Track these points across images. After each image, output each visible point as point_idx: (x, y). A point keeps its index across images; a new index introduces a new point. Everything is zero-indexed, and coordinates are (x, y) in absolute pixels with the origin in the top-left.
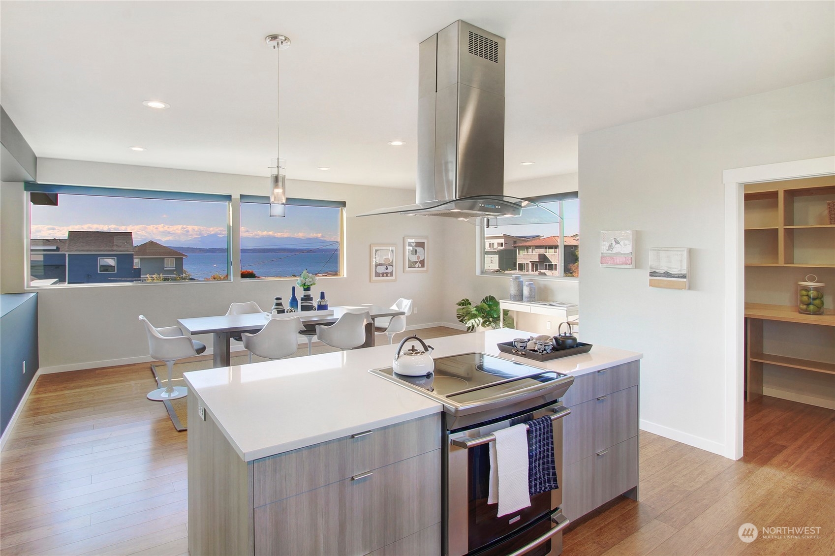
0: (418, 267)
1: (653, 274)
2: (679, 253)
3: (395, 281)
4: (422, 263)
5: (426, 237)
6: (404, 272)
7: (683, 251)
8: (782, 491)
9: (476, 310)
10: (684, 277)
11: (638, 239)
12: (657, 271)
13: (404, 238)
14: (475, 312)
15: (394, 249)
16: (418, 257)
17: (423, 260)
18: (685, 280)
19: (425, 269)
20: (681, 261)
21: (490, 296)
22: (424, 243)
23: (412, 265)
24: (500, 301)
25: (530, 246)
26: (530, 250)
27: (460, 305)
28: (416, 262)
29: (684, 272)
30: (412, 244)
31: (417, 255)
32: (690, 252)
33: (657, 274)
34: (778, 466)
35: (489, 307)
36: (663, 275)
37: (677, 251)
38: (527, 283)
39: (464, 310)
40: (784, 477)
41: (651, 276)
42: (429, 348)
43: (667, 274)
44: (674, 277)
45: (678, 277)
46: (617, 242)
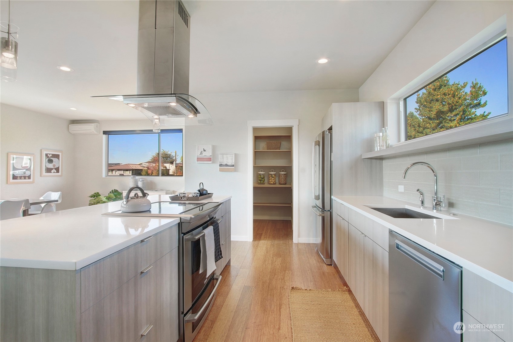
0: (54, 172)
1: (221, 165)
2: (231, 155)
3: (33, 182)
4: (57, 170)
5: (61, 151)
6: (41, 176)
7: (233, 154)
8: (269, 246)
9: (106, 199)
10: (233, 166)
11: (214, 148)
12: (222, 164)
13: (41, 150)
14: (106, 200)
15: (32, 158)
16: (54, 165)
17: (59, 168)
18: (234, 167)
19: (60, 174)
20: (232, 159)
21: (115, 190)
22: (59, 155)
23: (49, 170)
24: (123, 191)
25: (114, 169)
26: (114, 172)
27: (92, 197)
28: (52, 169)
29: (233, 164)
30: (48, 155)
31: (53, 164)
32: (236, 155)
33: (222, 165)
34: (264, 239)
35: (115, 196)
36: (225, 165)
37: (231, 154)
38: (140, 180)
39: (95, 200)
40: (267, 242)
41: (220, 166)
42: (146, 194)
43: (226, 165)
44: (229, 166)
45: (231, 166)
46: (204, 151)
